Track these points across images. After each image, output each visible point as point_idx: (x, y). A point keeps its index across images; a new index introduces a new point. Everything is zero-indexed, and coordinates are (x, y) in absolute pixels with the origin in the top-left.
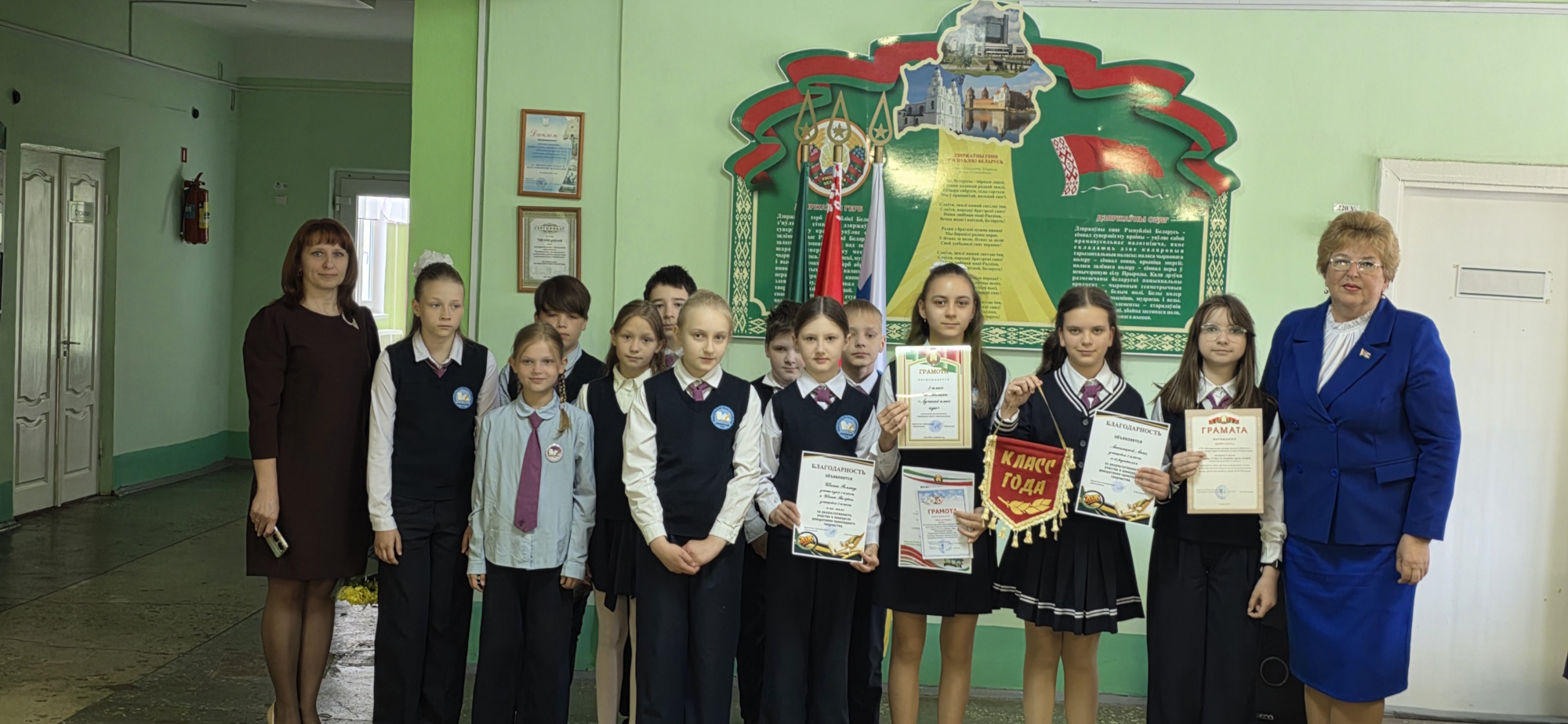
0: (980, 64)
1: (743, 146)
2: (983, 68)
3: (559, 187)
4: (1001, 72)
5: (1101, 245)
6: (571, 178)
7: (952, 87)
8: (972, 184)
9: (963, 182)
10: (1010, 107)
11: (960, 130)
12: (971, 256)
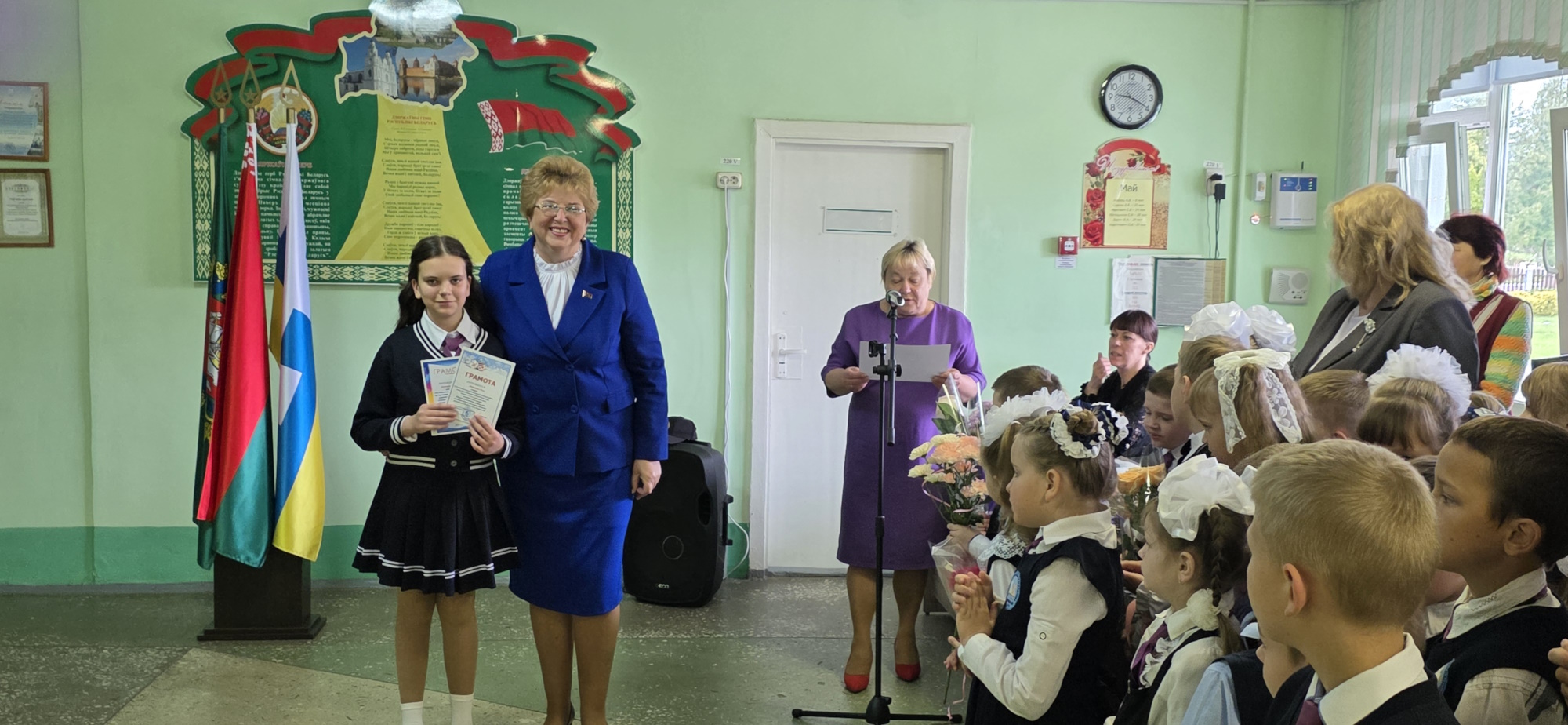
0: (410, 37)
2: (414, 41)
3: (27, 151)
4: (430, 45)
6: (38, 143)
7: (386, 57)
8: (410, 143)
9: (402, 140)
10: (440, 75)
11: (396, 95)
12: (413, 206)
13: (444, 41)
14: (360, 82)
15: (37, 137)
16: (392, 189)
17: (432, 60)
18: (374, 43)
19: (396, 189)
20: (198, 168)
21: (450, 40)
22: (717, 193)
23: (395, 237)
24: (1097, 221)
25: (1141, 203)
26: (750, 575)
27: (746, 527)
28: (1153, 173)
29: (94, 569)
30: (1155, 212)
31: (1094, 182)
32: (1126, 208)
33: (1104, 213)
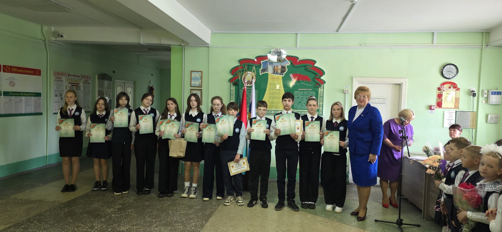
1: (232, 77)
4: (280, 63)
5: (299, 95)
6: (200, 84)
7: (270, 65)
9: (273, 83)
10: (282, 68)
11: (272, 73)
12: (275, 97)
14: (265, 70)
18: (268, 62)
19: (271, 93)
20: (231, 89)
21: (284, 61)
22: (343, 94)
23: (271, 104)
24: (440, 102)
25: (452, 97)
28: (456, 90)
30: (456, 100)
31: (439, 92)
32: (448, 99)
33: (442, 100)
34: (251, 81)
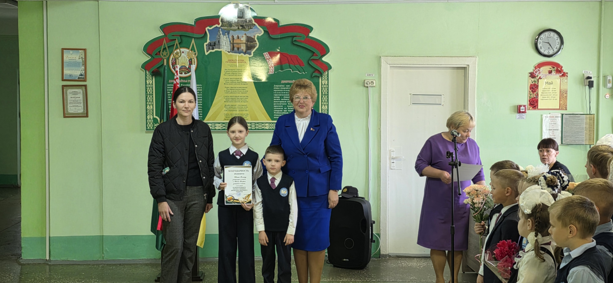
0: (235, 26)
1: (148, 59)
2: (237, 28)
3: (78, 77)
4: (243, 29)
5: (283, 92)
6: (82, 74)
7: (226, 35)
8: (235, 71)
9: (232, 70)
10: (247, 42)
11: (229, 51)
12: (236, 97)
13: (250, 27)
14: (215, 46)
15: (82, 71)
16: (227, 90)
17: (244, 36)
18: (220, 29)
19: (229, 90)
20: (148, 83)
21: (252, 27)
22: (365, 89)
23: (229, 111)
24: (534, 98)
25: (555, 90)
26: (381, 256)
27: (379, 235)
28: (560, 76)
29: (103, 253)
30: (561, 94)
31: (533, 81)
32: (548, 92)
33: (538, 94)
34: (187, 67)
